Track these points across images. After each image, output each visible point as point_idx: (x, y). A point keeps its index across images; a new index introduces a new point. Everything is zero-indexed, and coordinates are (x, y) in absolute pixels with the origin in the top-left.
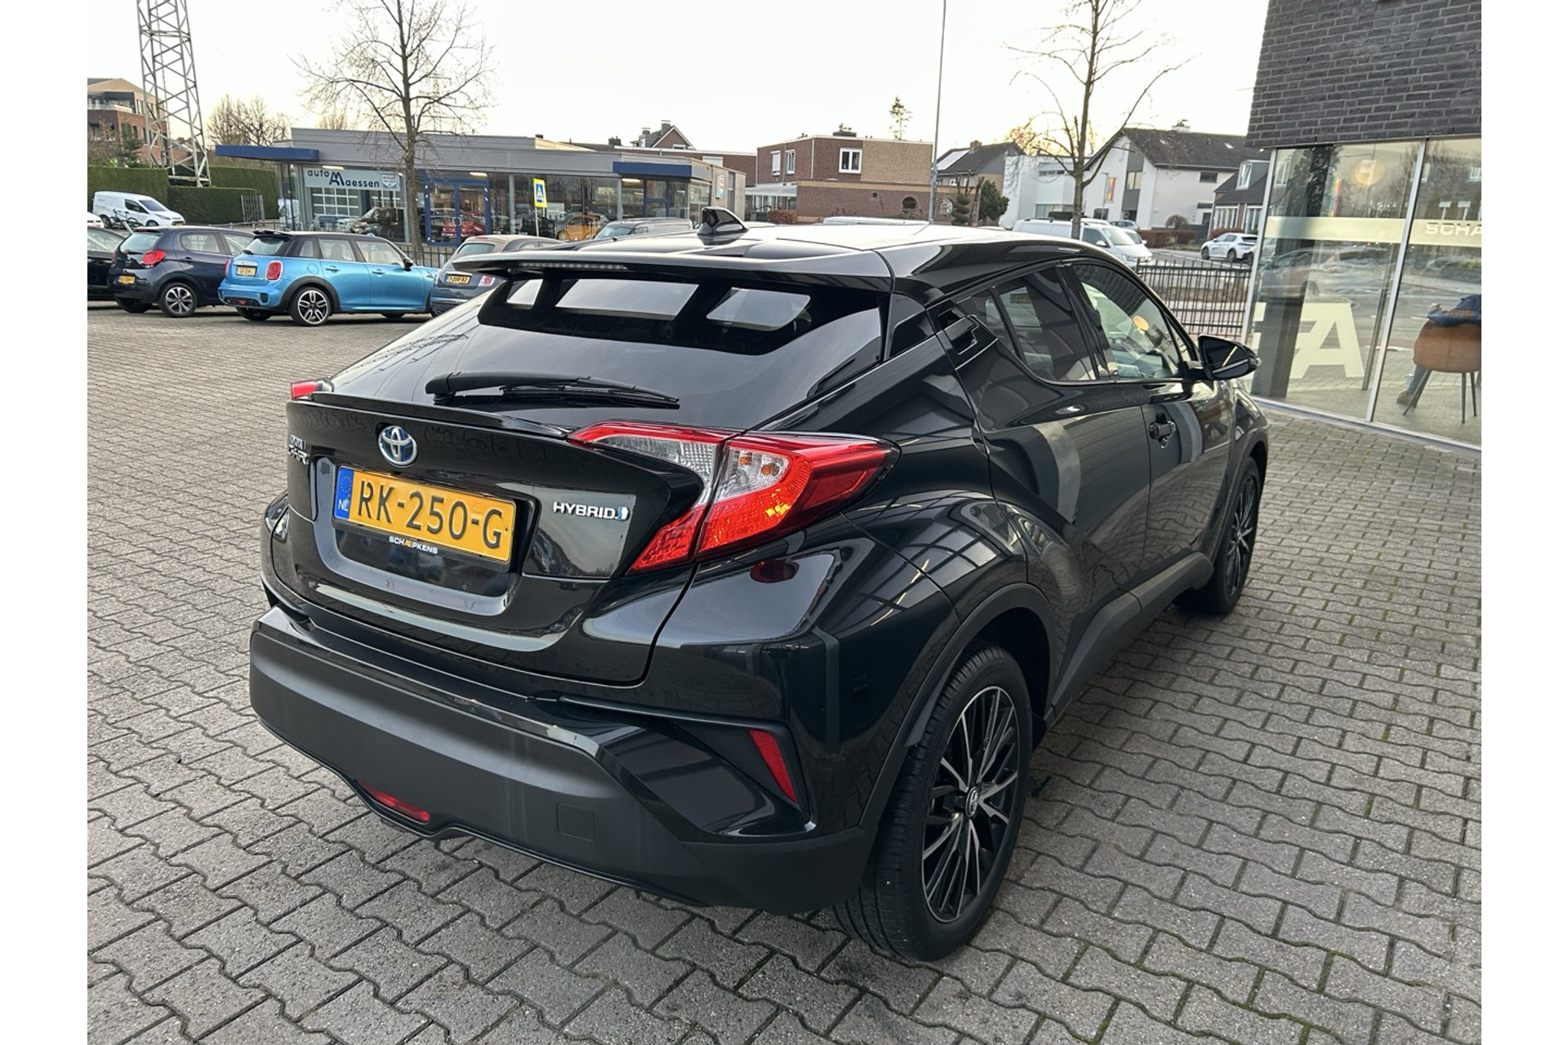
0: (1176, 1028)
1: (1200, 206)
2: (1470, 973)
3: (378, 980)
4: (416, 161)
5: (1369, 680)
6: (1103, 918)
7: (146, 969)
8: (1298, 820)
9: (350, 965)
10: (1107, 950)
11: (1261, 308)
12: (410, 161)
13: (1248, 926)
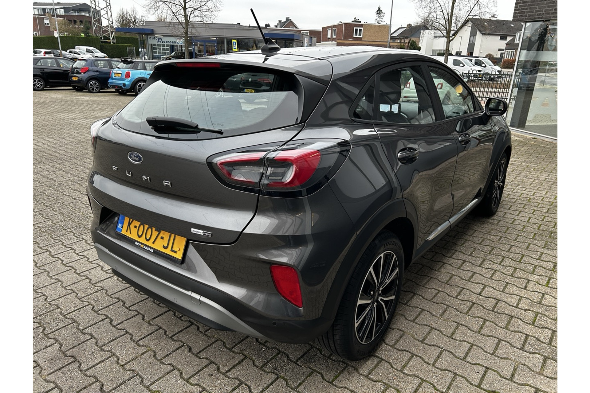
1: (499, 50)
4: (189, 33)
11: (515, 90)
12: (186, 33)
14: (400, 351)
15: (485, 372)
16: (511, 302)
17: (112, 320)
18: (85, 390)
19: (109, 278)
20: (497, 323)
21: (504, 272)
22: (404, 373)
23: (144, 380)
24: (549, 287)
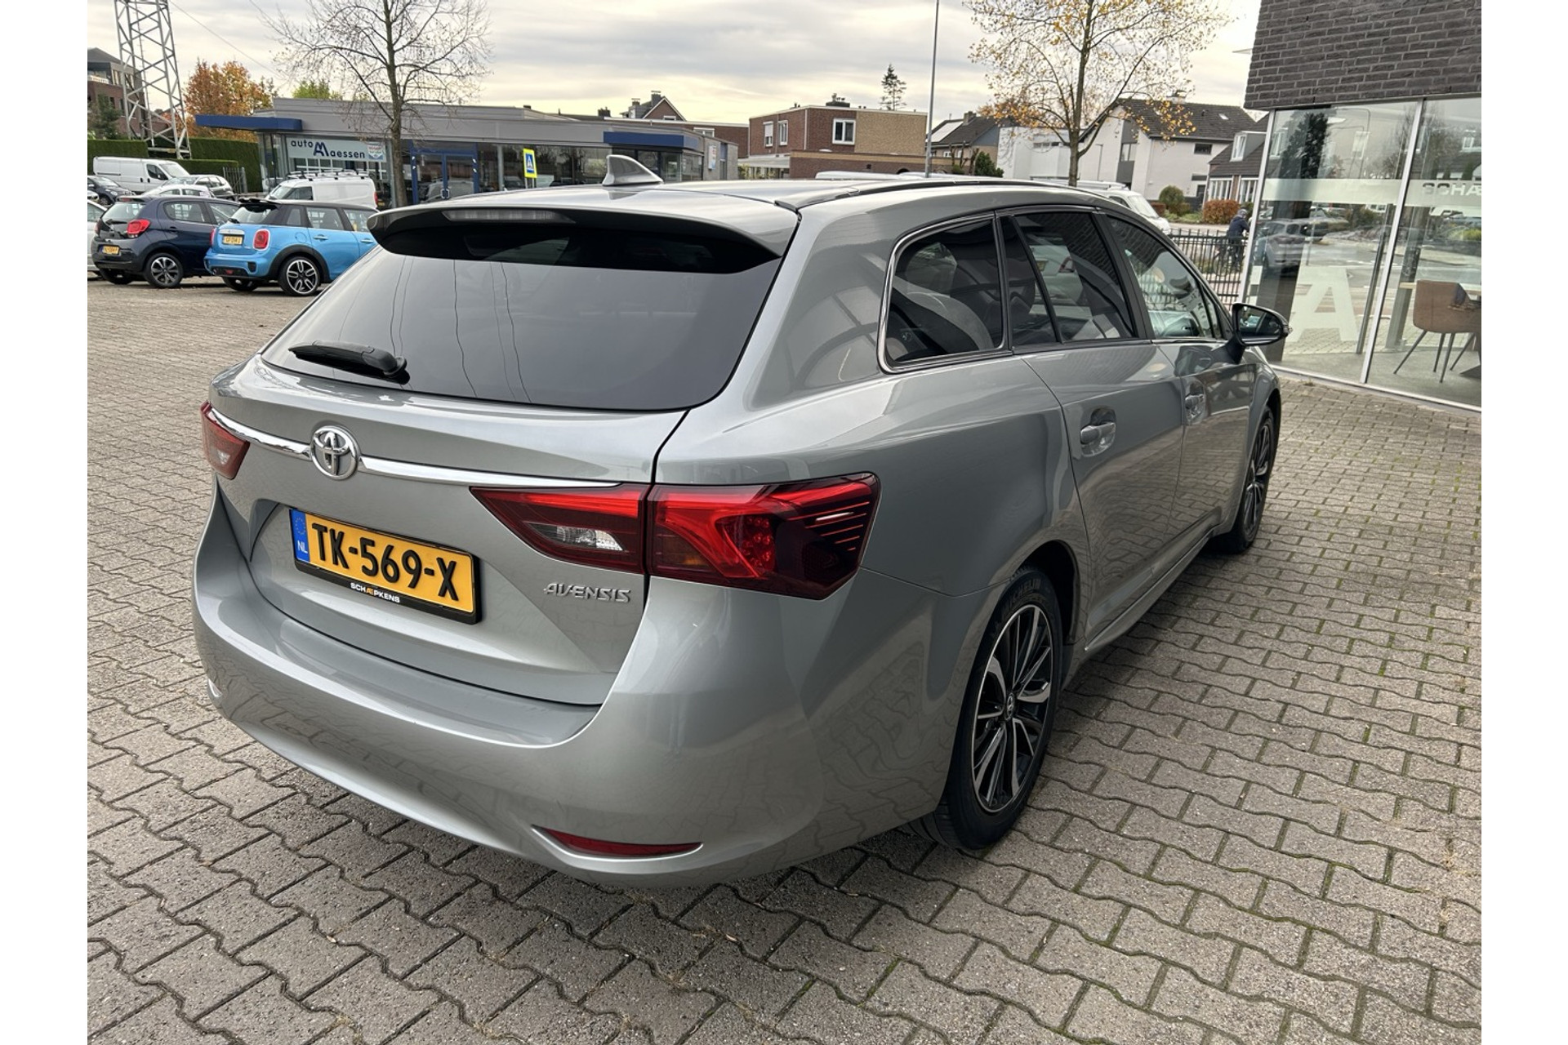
0: (1183, 931)
1: (1195, 178)
2: (1466, 880)
3: (408, 899)
4: (403, 131)
5: (1366, 620)
6: (1111, 835)
7: (177, 893)
8: (1298, 746)
9: (381, 885)
10: (1119, 865)
11: (1258, 270)
12: (397, 130)
13: (1252, 841)
14: (1104, 799)
15: (1285, 825)
16: (1313, 706)
20: (1292, 743)
21: (1288, 653)
24: (1385, 676)
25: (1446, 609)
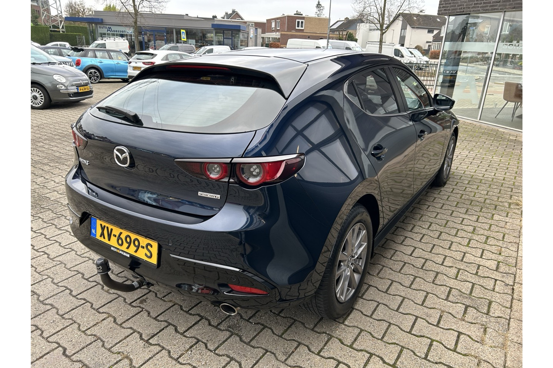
1: (427, 42)
11: (441, 77)
12: (136, 23)
15: (416, 320)
16: (438, 261)
17: (71, 291)
18: (48, 354)
19: (67, 252)
20: (425, 279)
21: (431, 235)
22: (345, 325)
23: (106, 343)
24: (469, 247)
25: (499, 216)
